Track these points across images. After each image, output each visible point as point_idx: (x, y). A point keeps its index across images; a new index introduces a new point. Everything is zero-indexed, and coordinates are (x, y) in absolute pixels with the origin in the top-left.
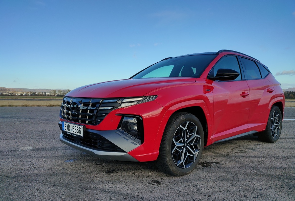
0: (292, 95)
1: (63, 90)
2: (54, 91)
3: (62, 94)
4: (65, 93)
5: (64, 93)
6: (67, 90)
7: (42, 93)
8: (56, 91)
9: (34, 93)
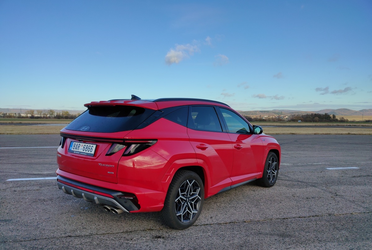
0: (317, 118)
1: (44, 110)
2: (32, 112)
3: (43, 115)
4: (47, 114)
5: (44, 114)
6: (49, 110)
7: (16, 114)
8: (34, 112)
9: (5, 114)
